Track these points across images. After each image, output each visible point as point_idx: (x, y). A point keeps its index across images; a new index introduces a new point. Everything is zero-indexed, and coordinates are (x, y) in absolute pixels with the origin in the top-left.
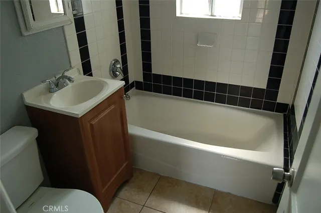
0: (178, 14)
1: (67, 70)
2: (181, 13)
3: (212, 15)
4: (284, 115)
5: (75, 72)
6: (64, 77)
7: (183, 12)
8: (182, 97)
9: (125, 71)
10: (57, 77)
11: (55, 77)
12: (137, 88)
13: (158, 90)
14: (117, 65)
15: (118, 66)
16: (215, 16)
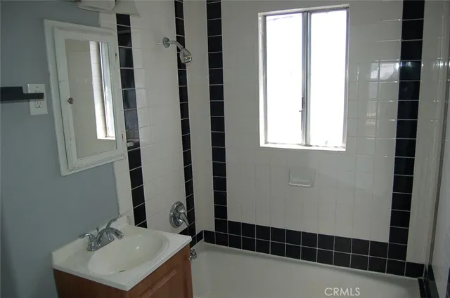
0: (262, 144)
1: (114, 220)
2: (266, 143)
3: (306, 145)
4: (420, 281)
5: (124, 222)
6: (109, 229)
7: (268, 141)
8: (270, 255)
9: (191, 217)
10: (100, 230)
11: (98, 229)
12: (205, 241)
13: (235, 243)
14: (181, 209)
15: (182, 211)
16: (311, 146)
